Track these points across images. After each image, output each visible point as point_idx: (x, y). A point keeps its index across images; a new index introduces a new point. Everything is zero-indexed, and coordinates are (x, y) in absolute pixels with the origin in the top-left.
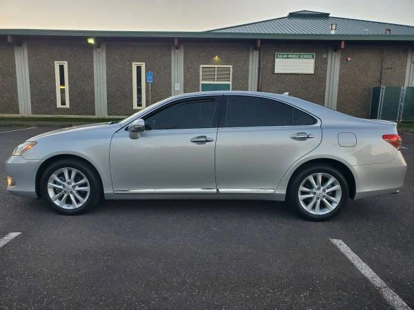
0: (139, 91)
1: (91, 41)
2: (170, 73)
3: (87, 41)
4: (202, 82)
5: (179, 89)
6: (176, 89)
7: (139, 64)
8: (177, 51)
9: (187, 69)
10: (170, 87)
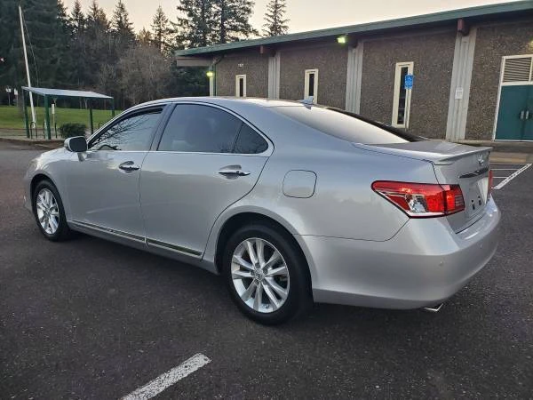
0: (402, 102)
1: (342, 40)
2: (450, 74)
3: (337, 41)
4: (502, 84)
5: (461, 97)
6: (457, 97)
7: (404, 64)
8: (464, 39)
9: (478, 66)
10: (448, 95)
